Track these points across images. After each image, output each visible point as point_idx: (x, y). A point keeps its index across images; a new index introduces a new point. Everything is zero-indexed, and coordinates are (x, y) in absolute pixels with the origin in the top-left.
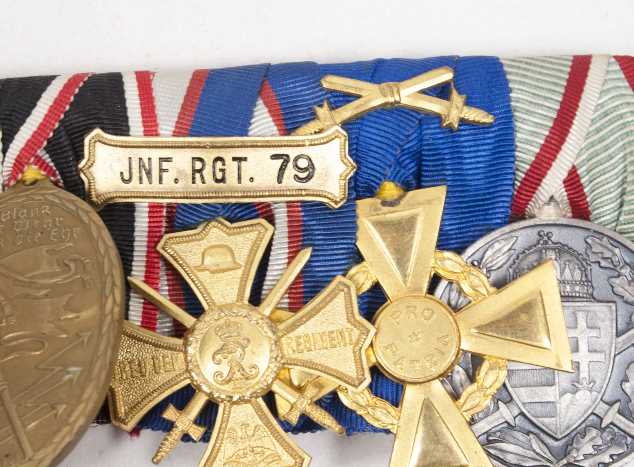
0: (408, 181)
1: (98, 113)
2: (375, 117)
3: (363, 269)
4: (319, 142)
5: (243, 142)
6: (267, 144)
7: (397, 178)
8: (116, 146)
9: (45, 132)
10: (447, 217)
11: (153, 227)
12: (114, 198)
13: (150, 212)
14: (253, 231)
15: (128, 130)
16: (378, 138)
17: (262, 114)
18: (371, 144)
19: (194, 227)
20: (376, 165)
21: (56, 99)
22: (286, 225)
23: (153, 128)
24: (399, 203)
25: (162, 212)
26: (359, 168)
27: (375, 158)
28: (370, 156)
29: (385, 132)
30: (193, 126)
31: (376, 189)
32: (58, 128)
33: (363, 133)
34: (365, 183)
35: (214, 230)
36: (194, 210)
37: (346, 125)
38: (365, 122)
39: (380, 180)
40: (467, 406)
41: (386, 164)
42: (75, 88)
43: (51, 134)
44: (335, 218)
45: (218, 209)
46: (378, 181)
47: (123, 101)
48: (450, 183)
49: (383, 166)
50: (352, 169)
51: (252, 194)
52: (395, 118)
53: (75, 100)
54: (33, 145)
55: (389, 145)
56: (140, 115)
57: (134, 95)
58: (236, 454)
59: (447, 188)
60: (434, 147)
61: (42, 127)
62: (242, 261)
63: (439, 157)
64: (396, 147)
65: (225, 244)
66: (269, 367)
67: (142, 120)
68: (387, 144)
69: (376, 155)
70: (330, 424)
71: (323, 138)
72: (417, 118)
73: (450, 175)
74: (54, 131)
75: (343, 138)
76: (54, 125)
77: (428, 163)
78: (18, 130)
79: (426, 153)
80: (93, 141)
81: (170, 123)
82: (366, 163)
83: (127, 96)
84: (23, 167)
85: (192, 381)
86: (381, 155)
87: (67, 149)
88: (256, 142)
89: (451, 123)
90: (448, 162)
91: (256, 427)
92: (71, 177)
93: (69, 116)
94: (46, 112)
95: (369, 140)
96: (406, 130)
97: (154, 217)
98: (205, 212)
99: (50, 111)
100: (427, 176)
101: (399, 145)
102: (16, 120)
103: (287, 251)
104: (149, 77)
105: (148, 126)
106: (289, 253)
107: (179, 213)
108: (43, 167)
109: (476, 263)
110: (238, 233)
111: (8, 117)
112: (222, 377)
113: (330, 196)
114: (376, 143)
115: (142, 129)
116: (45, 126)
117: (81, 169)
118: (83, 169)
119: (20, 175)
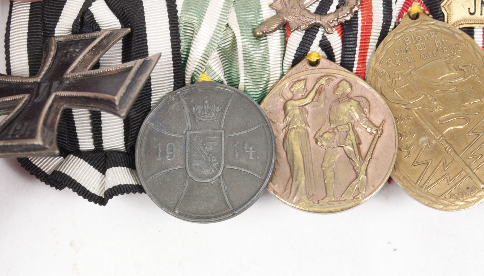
12: (463, 24)
84: (412, 3)
92: (437, 12)
117: (443, 6)
118: (444, 6)
119: (410, 9)
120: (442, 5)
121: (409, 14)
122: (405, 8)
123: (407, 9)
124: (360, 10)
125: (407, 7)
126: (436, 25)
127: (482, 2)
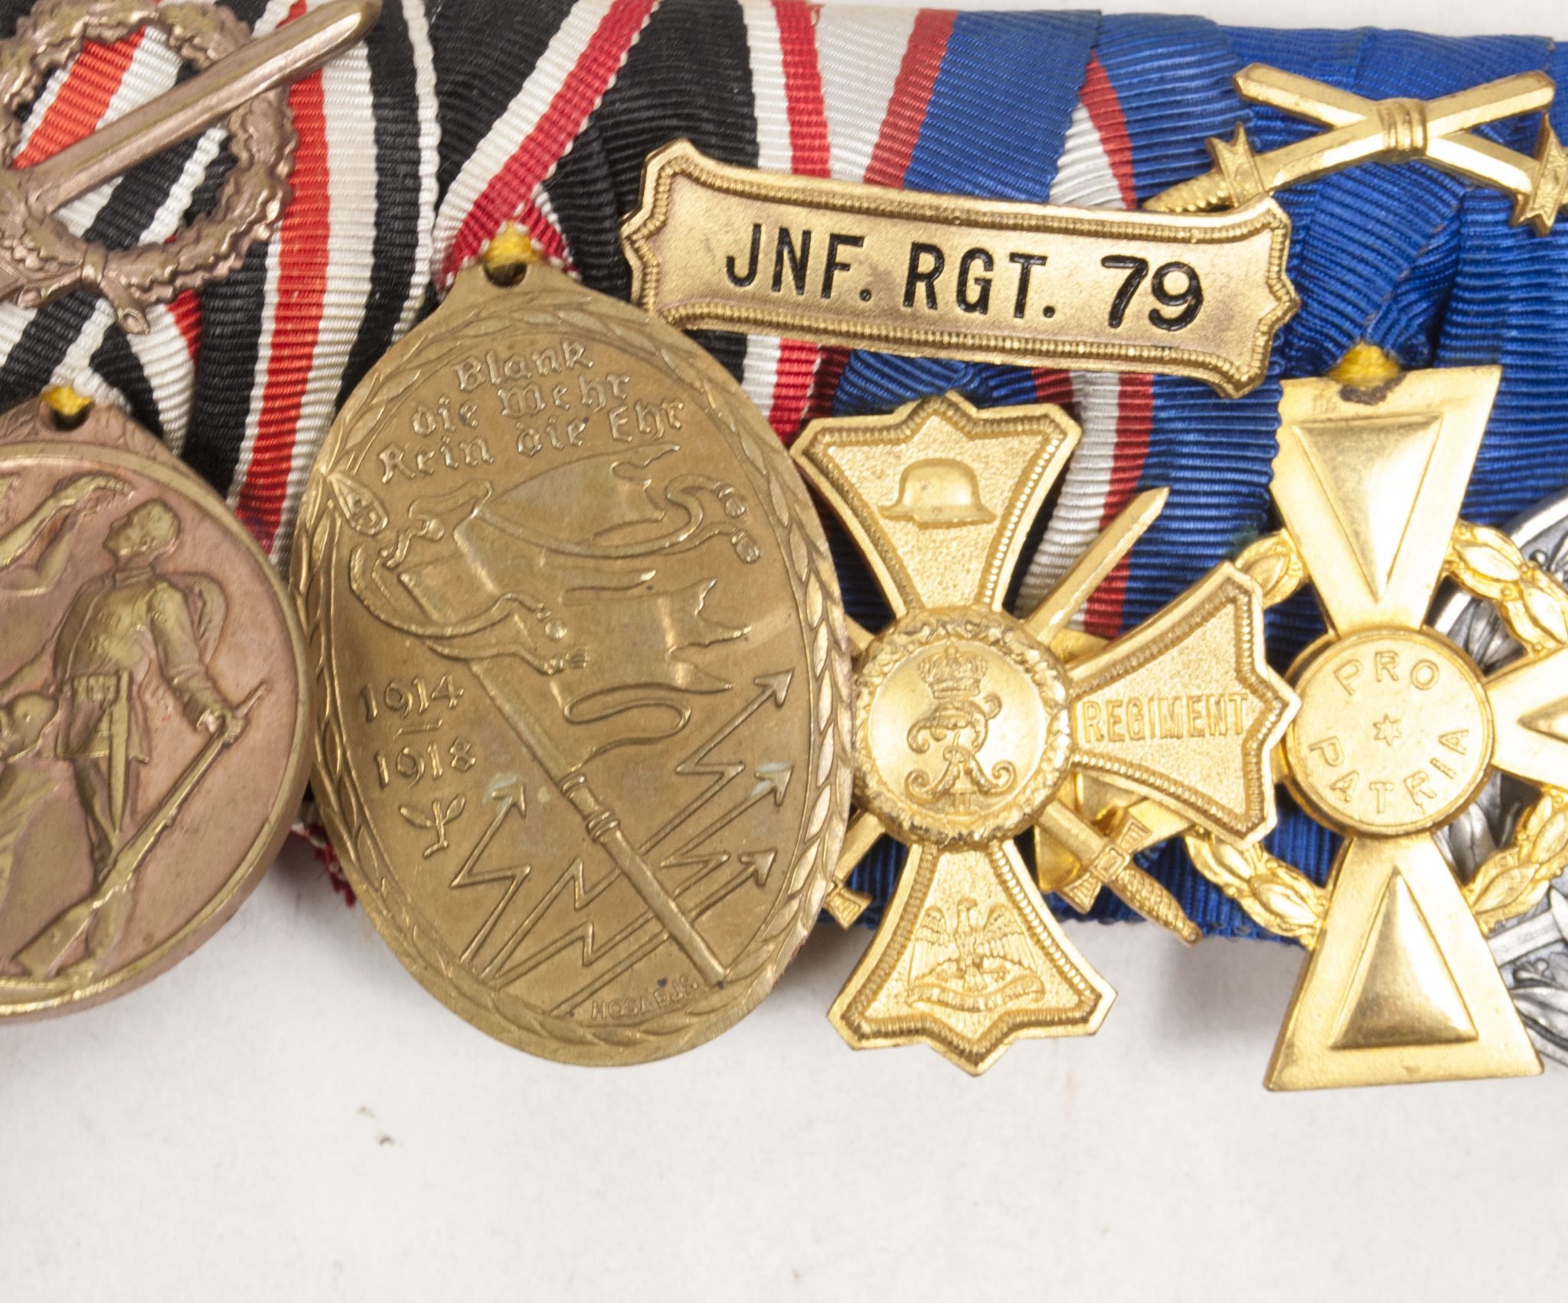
0: (1413, 346)
1: (687, 104)
2: (1354, 180)
3: (1280, 549)
4: (1224, 235)
5: (1044, 218)
6: (1100, 228)
7: (1391, 339)
8: (727, 191)
9: (555, 140)
10: (1495, 441)
11: (786, 397)
12: (702, 317)
13: (782, 361)
14: (1032, 433)
15: (755, 155)
16: (1359, 236)
17: (1086, 146)
18: (1338, 249)
19: (887, 408)
20: (1344, 299)
21: (584, 56)
22: (1113, 427)
23: (816, 155)
24: (1383, 398)
25: (812, 362)
26: (1304, 305)
27: (1343, 283)
28: (1331, 277)
29: (1378, 221)
30: (915, 159)
31: (1334, 357)
32: (585, 133)
33: (1322, 218)
34: (1310, 340)
35: (934, 420)
36: (897, 369)
37: (1288, 195)
38: (1330, 192)
39: (1351, 338)
40: (1490, 901)
41: (1369, 300)
42: (631, 31)
43: (569, 147)
44: (1227, 418)
45: (956, 371)
46: (1343, 340)
47: (747, 76)
48: (1508, 360)
49: (1363, 304)
50: (1289, 309)
51: (1045, 348)
52: (1404, 188)
53: (629, 64)
54: (522, 172)
55: (1384, 256)
56: (784, 116)
57: (772, 63)
58: (939, 969)
59: (1503, 372)
60: (1488, 269)
61: (547, 126)
62: (995, 503)
63: (1494, 294)
64: (1400, 261)
65: (959, 458)
66: (1039, 771)
67: (787, 128)
68: (1379, 253)
69: (1349, 278)
70: (1171, 918)
71: (1233, 227)
72: (1454, 195)
73: (1513, 340)
74: (576, 139)
75: (1280, 232)
76: (577, 124)
77: (1466, 307)
78: (489, 128)
79: (1467, 281)
80: (669, 171)
81: (859, 146)
82: (1320, 291)
83: (756, 63)
84: (497, 223)
86: (1361, 276)
87: (600, 186)
88: (1075, 221)
89: (1539, 216)
90: (1514, 308)
91: (992, 911)
92: (603, 255)
93: (613, 103)
94: (558, 87)
95: (1335, 237)
96: (1428, 222)
97: (789, 374)
98: (924, 376)
99: (568, 85)
100: (1457, 337)
101: (1408, 258)
102: (485, 103)
103: (1107, 488)
104: (808, 20)
105: (802, 148)
106: (1111, 494)
107: (854, 371)
108: (538, 231)
109: (1541, 558)
110: (994, 435)
111: (460, 90)
112: (923, 785)
113: (1226, 367)
114: (1353, 248)
115: (789, 153)
116: (554, 123)
117: (629, 238)
118: (635, 237)
119: (485, 245)
120: (626, 230)
121: (482, 260)
122: (470, 238)
123: (475, 244)
124: (277, 236)
125: (475, 235)
126: (591, 314)
127: (784, 235)
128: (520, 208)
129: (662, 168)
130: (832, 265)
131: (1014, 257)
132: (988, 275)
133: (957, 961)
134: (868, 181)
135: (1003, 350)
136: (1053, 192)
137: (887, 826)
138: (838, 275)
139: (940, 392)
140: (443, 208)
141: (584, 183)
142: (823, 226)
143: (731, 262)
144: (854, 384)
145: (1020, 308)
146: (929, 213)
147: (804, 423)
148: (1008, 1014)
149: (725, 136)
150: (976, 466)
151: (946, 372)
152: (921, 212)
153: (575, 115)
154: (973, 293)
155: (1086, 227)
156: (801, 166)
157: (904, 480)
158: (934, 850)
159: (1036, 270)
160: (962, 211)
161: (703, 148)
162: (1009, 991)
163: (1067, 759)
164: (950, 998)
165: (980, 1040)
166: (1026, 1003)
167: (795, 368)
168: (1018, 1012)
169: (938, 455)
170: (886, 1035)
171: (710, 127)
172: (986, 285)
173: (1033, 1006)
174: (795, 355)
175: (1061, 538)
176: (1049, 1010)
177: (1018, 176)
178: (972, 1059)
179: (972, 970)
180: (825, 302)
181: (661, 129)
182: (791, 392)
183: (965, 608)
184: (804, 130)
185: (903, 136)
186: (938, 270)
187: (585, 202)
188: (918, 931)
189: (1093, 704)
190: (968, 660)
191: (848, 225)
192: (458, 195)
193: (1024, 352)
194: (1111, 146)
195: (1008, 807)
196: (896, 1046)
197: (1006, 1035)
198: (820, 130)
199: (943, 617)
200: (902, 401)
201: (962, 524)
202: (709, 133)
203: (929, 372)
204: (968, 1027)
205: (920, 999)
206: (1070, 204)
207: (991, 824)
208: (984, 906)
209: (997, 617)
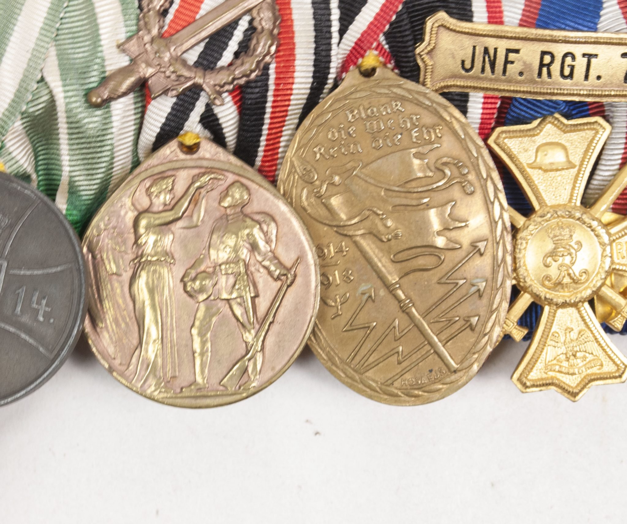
5: (597, 38)
6: (620, 41)
8: (461, 32)
9: (388, 15)
11: (486, 119)
12: (450, 87)
13: (484, 103)
14: (591, 129)
15: (472, 16)
17: (612, 6)
19: (529, 121)
22: (625, 125)
23: (498, 15)
25: (496, 103)
30: (540, 15)
32: (401, 11)
35: (549, 126)
36: (534, 105)
43: (394, 17)
45: (559, 105)
51: (597, 93)
54: (375, 29)
58: (558, 358)
61: (384, 9)
62: (576, 159)
65: (560, 142)
66: (598, 273)
67: (485, 4)
74: (397, 13)
76: (397, 7)
78: (359, 10)
80: (436, 25)
81: (516, 10)
84: (365, 51)
85: (519, 282)
87: (407, 33)
88: (611, 38)
91: (580, 333)
92: (408, 62)
97: (487, 109)
103: (622, 151)
105: (492, 12)
106: (624, 154)
107: (515, 106)
108: (382, 53)
110: (574, 131)
112: (550, 281)
115: (486, 15)
116: (387, 8)
117: (419, 54)
118: (422, 53)
119: (360, 60)
120: (418, 51)
121: (359, 67)
122: (353, 58)
123: (355, 60)
124: (274, 60)
125: (355, 56)
126: (404, 89)
127: (486, 51)
128: (375, 44)
129: (433, 24)
130: (507, 62)
131: (584, 55)
132: (573, 63)
133: (566, 354)
134: (521, 25)
135: (579, 95)
136: (598, 26)
137: (534, 298)
138: (509, 66)
139: (552, 113)
140: (341, 45)
141: (400, 32)
142: (503, 45)
143: (463, 62)
144: (515, 111)
145: (586, 77)
146: (548, 38)
147: (493, 129)
148: (588, 375)
149: (459, 9)
150: (567, 144)
151: (554, 105)
152: (545, 38)
153: (396, 3)
154: (567, 72)
155: (615, 41)
156: (492, 20)
157: (537, 151)
158: (555, 307)
159: (593, 60)
160: (563, 37)
161: (451, 14)
162: (587, 366)
163: (610, 267)
164: (563, 370)
165: (576, 387)
166: (595, 370)
167: (490, 106)
168: (592, 374)
169: (551, 141)
170: (537, 386)
171: (453, 5)
172: (572, 68)
173: (598, 372)
174: (490, 101)
175: (603, 173)
176: (605, 373)
177: (584, 20)
178: (574, 395)
179: (572, 357)
180: (503, 77)
181: (432, 7)
182: (488, 116)
183: (565, 205)
184: (492, 5)
185: (534, 5)
186: (552, 62)
187: (401, 40)
188: (549, 342)
189: (620, 244)
190: (568, 227)
191: (514, 45)
192: (347, 40)
193: (588, 96)
194: (622, 5)
195: (585, 289)
196: (541, 390)
197: (587, 384)
198: (499, 4)
199: (555, 208)
200: (536, 118)
201: (563, 169)
202: (453, 8)
203: (547, 105)
204: (571, 382)
205: (551, 370)
206: (605, 31)
207: (579, 296)
208: (576, 331)
209: (579, 208)
